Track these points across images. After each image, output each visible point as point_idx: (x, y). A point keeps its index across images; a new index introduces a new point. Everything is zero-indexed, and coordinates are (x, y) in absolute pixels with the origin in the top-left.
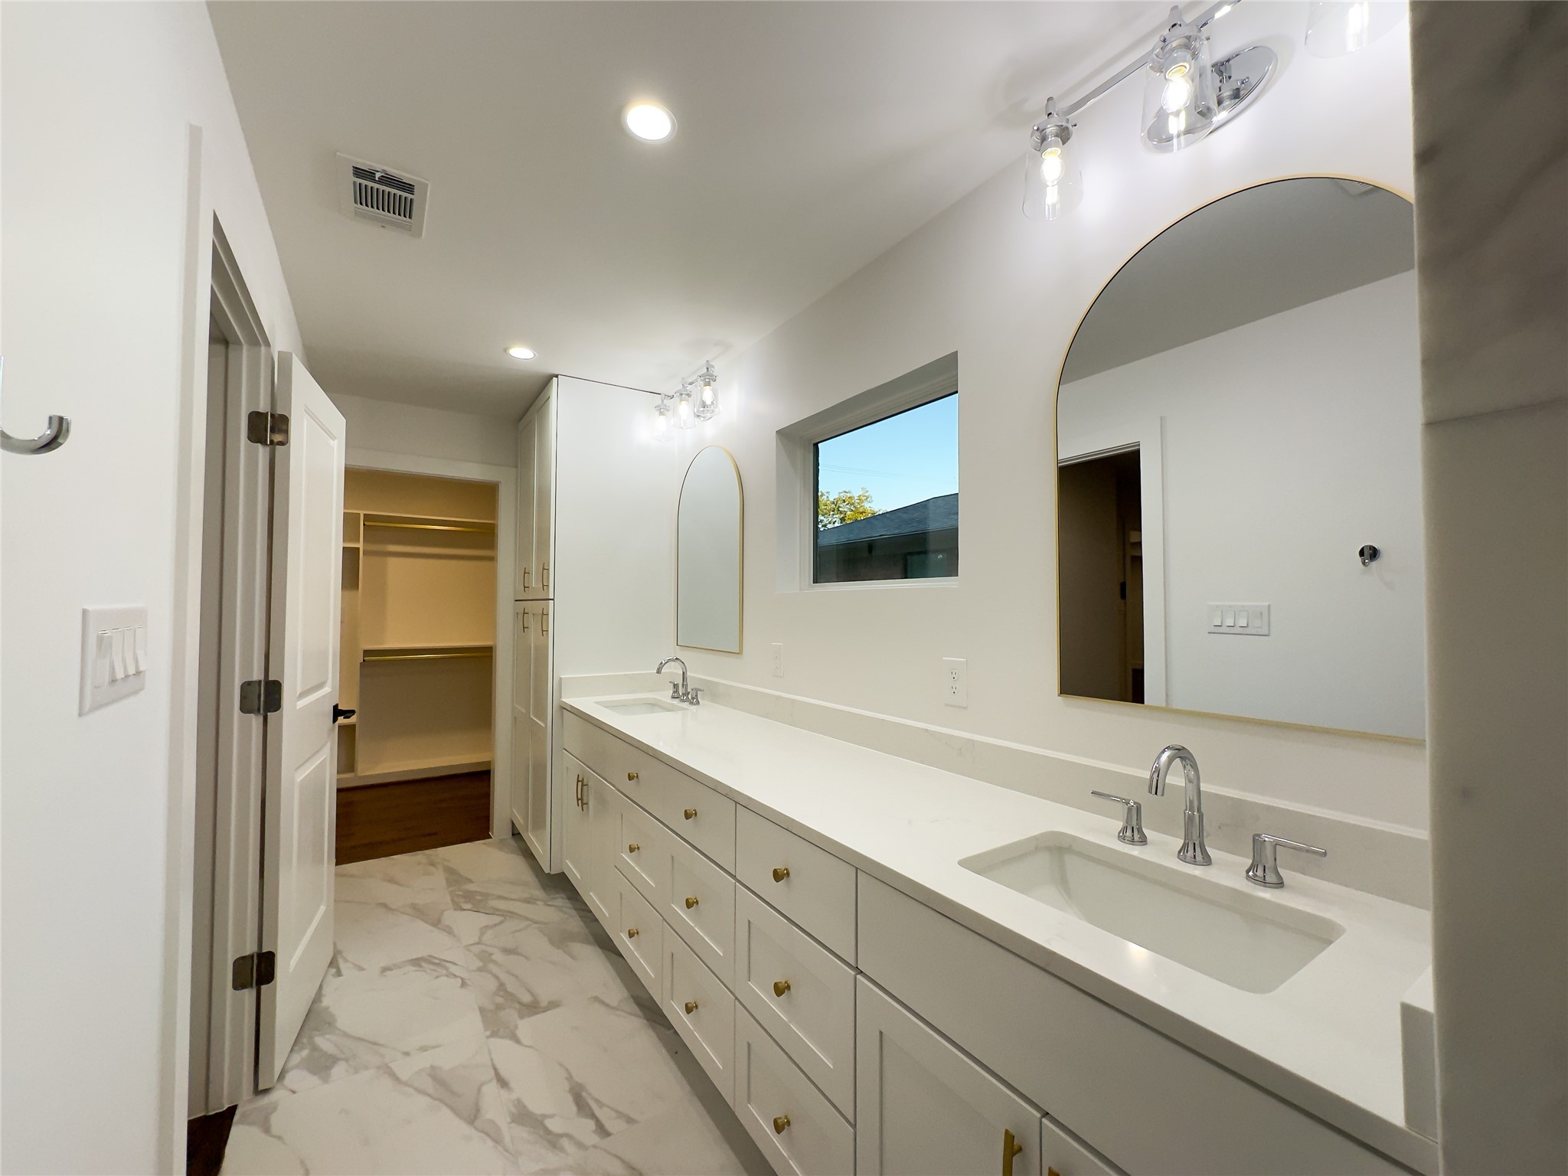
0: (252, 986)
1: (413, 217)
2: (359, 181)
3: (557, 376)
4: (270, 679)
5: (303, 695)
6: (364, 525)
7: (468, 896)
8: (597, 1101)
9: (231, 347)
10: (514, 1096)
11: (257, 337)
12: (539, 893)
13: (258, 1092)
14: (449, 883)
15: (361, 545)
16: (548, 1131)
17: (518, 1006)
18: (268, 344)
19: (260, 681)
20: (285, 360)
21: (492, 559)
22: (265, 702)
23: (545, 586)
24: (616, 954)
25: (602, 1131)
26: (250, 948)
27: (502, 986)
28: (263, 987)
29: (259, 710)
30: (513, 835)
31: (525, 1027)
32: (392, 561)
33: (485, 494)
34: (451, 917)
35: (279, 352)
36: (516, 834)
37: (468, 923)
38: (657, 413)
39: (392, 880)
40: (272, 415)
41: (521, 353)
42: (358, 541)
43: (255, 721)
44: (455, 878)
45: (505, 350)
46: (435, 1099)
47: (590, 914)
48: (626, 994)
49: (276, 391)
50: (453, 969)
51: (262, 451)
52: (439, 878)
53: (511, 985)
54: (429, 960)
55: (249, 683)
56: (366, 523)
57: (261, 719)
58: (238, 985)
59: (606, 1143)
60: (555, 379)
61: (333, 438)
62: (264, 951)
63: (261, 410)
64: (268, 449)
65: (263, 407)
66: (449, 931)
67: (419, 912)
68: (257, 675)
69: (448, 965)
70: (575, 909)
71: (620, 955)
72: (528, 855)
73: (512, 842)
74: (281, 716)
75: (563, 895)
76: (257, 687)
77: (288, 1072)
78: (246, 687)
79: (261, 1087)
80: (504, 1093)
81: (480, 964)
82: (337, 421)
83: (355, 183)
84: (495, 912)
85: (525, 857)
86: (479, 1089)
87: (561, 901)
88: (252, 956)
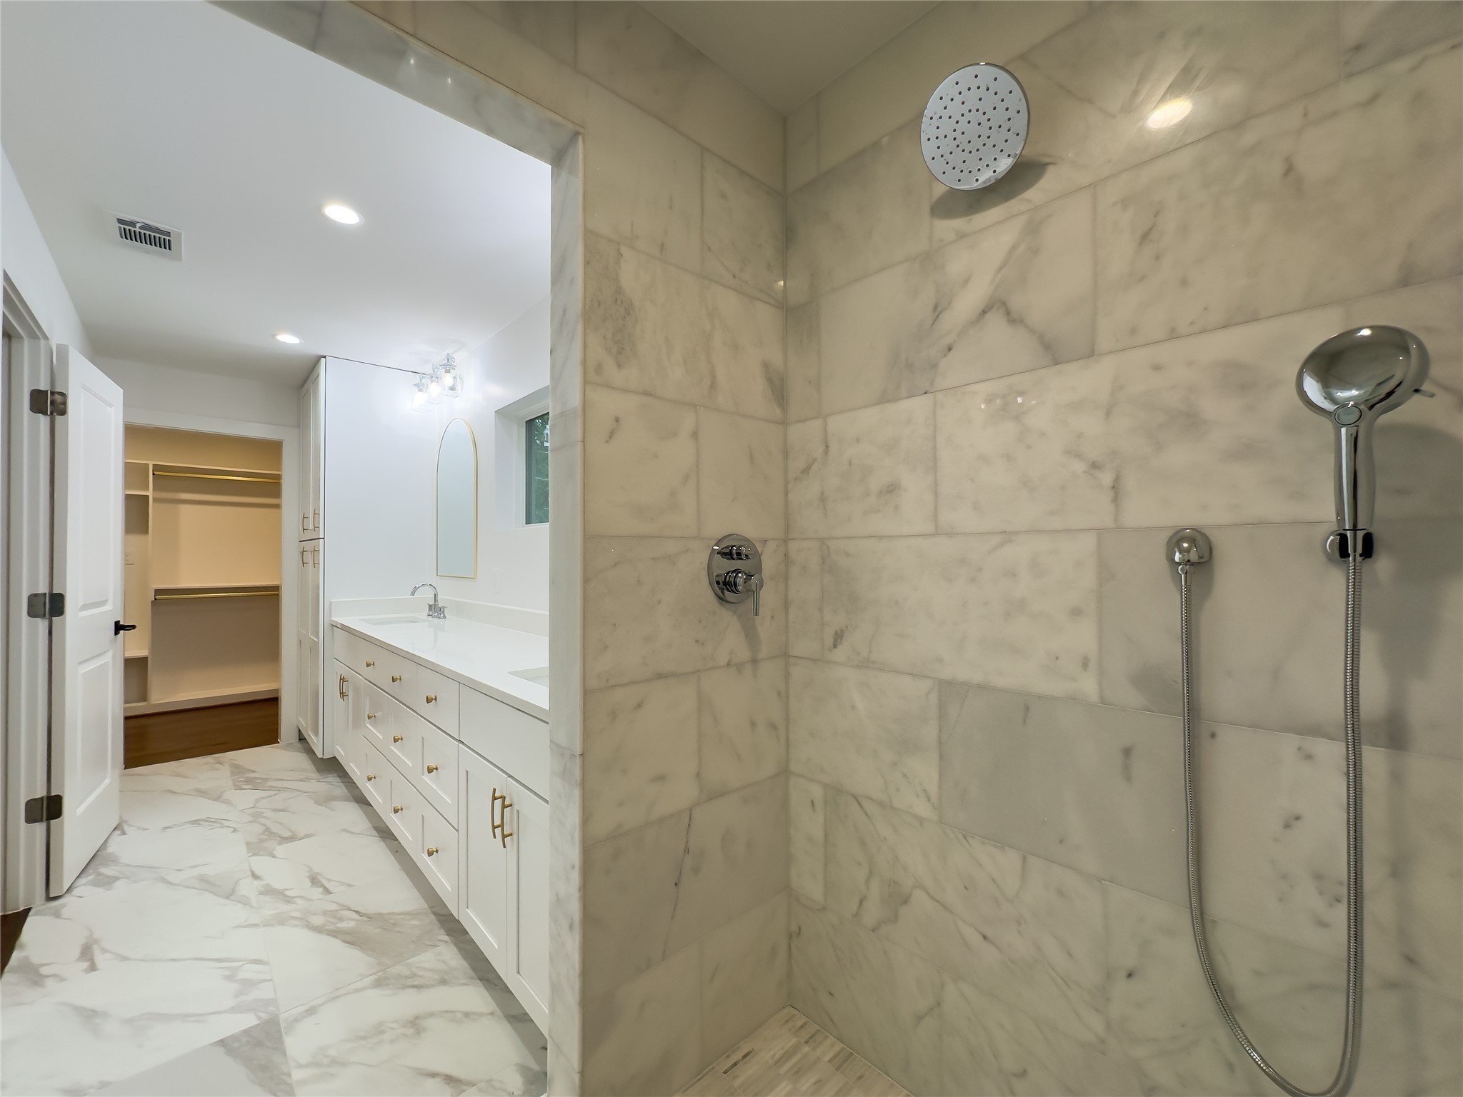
0: (42, 821)
1: (172, 249)
2: (123, 226)
3: (325, 357)
4: (54, 592)
5: (85, 607)
6: (154, 474)
7: (248, 781)
8: (328, 879)
9: (13, 339)
10: (264, 883)
11: (36, 333)
12: (315, 775)
13: (49, 899)
14: (233, 774)
15: (150, 493)
16: (286, 896)
17: (278, 839)
18: (46, 338)
19: (45, 594)
20: (63, 352)
21: (278, 506)
22: (50, 608)
23: (316, 528)
24: (368, 805)
25: (327, 891)
26: (40, 792)
27: (267, 829)
28: (53, 822)
29: (45, 615)
30: (300, 740)
31: (281, 850)
32: (183, 507)
33: (272, 449)
34: (231, 794)
35: (57, 344)
36: (302, 739)
37: (246, 798)
38: (416, 389)
39: (178, 775)
40: (52, 393)
41: (288, 339)
42: (147, 489)
43: (42, 625)
44: (237, 769)
45: (274, 336)
46: (200, 890)
47: (354, 785)
48: (369, 825)
49: (55, 369)
50: (226, 823)
51: (43, 421)
52: (225, 771)
53: (275, 828)
54: (207, 820)
55: (36, 595)
56: (155, 473)
57: (46, 622)
58: (30, 820)
59: (329, 897)
60: (323, 359)
61: (111, 405)
62: (53, 794)
63: (42, 388)
64: (48, 418)
65: (44, 385)
66: (228, 802)
67: (201, 793)
68: (43, 588)
69: (222, 821)
70: (343, 782)
71: (372, 806)
72: (310, 751)
73: (299, 745)
74: (65, 619)
75: (335, 775)
76: (43, 598)
77: (75, 888)
78: (33, 599)
79: (52, 895)
80: (256, 883)
81: (252, 819)
82: (115, 393)
83: (120, 227)
84: (271, 788)
85: (307, 754)
86: (237, 882)
87: (333, 779)
88: (42, 798)
